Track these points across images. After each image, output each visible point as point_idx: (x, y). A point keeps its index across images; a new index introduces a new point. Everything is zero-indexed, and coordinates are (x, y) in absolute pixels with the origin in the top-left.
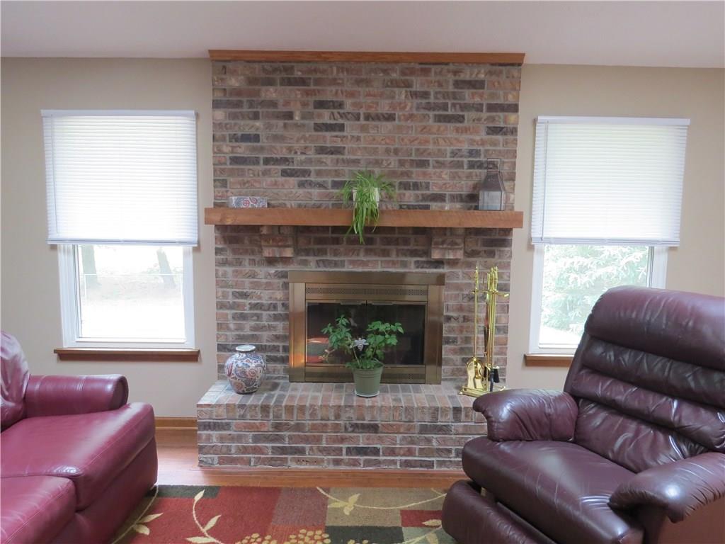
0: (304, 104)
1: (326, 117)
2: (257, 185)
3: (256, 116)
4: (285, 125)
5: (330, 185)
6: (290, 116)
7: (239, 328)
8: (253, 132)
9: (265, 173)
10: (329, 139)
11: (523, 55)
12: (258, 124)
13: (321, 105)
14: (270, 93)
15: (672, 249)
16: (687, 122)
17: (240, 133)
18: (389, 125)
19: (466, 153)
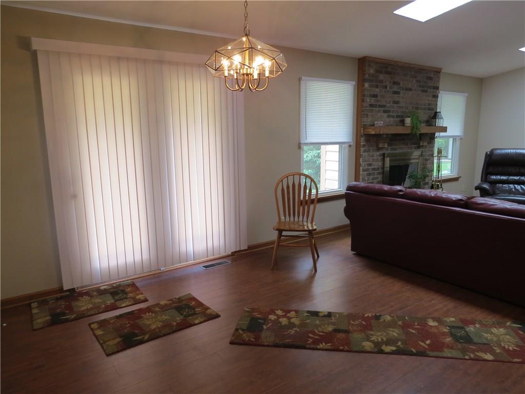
0: (390, 83)
1: (395, 88)
2: (376, 116)
3: (377, 87)
4: (385, 91)
5: (395, 117)
6: (386, 87)
7: (369, 179)
8: (376, 93)
9: (379, 111)
10: (396, 98)
11: (441, 69)
12: (377, 90)
13: (395, 83)
14: (381, 77)
15: (461, 138)
16: (467, 95)
17: (372, 94)
18: (410, 93)
19: (427, 104)
